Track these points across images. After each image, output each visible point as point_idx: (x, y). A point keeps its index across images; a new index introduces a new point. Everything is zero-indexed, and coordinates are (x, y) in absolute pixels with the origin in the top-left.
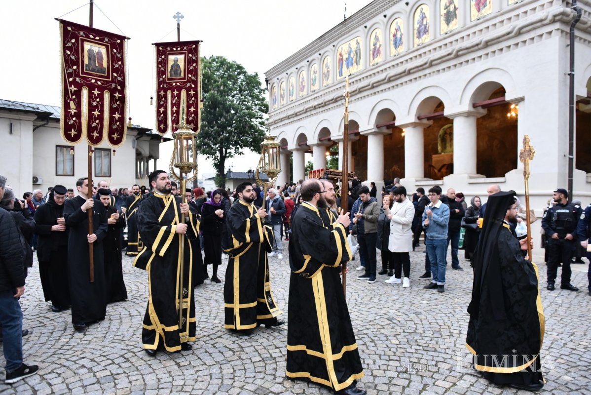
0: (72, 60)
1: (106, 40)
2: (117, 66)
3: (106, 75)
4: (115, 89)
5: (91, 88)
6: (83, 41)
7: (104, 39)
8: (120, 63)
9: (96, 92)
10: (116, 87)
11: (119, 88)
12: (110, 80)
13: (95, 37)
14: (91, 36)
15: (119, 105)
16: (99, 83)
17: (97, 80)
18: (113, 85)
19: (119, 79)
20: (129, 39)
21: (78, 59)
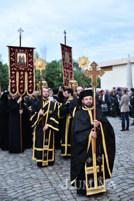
0: (13, 61)
1: (26, 50)
2: (30, 61)
3: (26, 65)
4: (30, 71)
5: (20, 71)
6: (17, 53)
7: (25, 50)
8: (31, 59)
9: (22, 73)
10: (30, 70)
11: (31, 70)
12: (27, 67)
13: (21, 50)
14: (20, 50)
15: (31, 77)
16: (23, 69)
17: (22, 68)
18: (29, 69)
19: (31, 66)
20: (35, 48)
21: (15, 61)
